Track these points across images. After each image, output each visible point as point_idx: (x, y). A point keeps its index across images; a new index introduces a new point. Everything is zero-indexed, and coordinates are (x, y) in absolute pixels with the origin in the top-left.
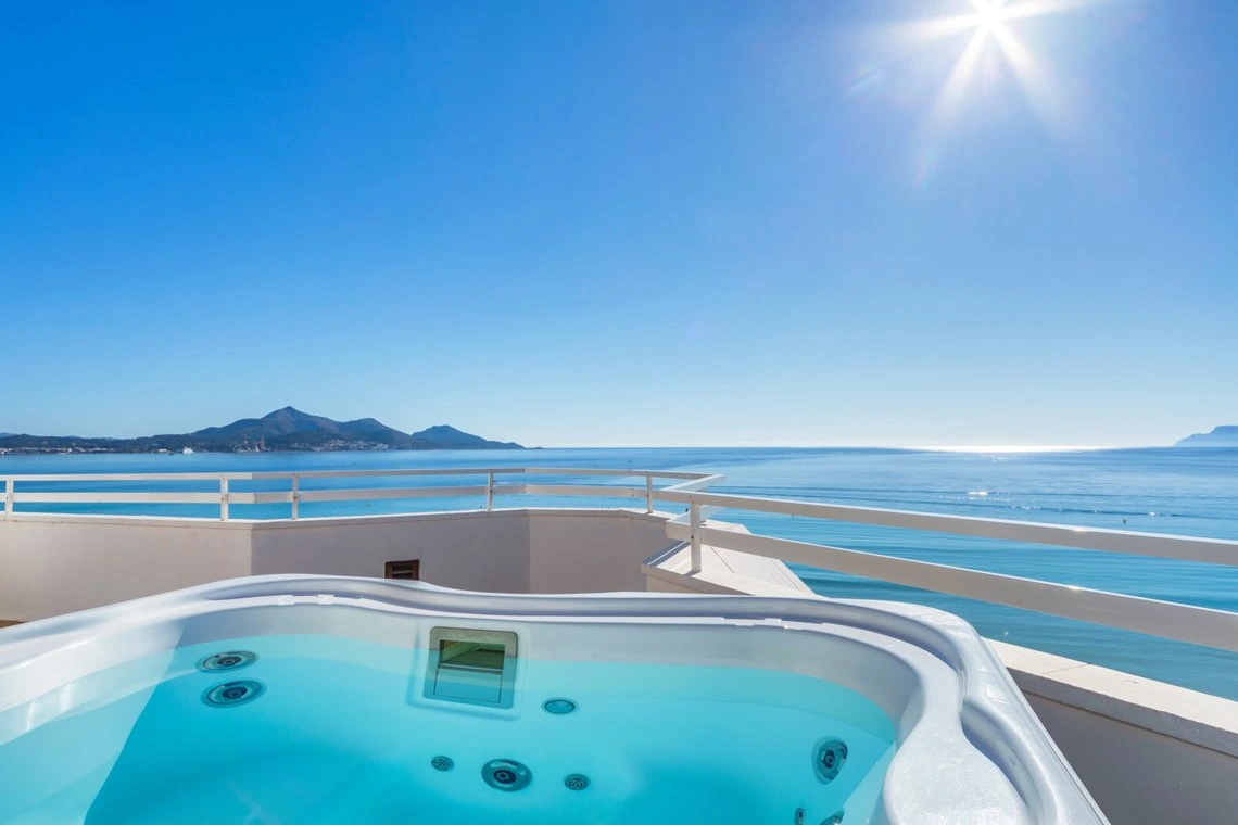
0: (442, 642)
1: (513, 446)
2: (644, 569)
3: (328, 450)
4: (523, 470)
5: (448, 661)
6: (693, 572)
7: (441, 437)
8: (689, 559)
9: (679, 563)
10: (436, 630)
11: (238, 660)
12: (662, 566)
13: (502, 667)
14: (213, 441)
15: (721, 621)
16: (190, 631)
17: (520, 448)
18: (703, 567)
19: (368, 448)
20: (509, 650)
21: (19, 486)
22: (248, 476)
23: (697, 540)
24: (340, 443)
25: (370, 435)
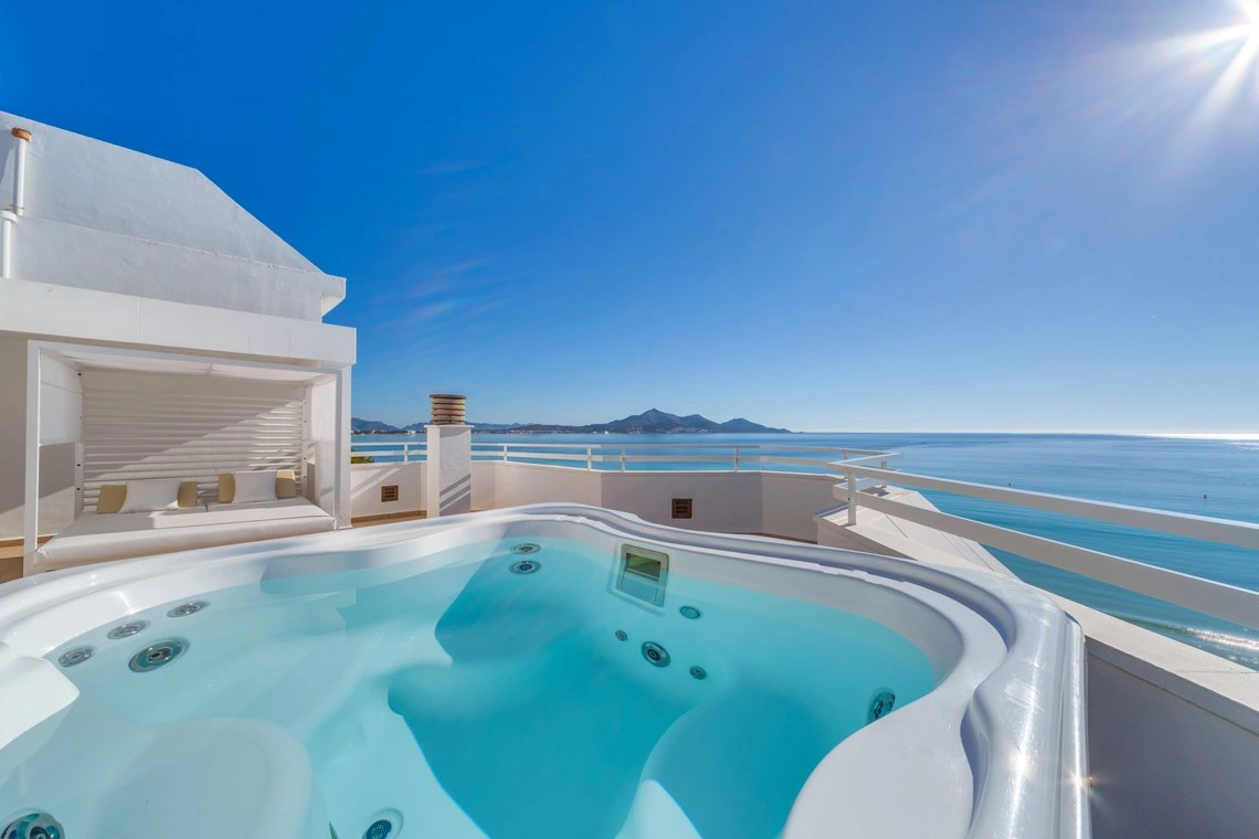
0: (628, 554)
1: (784, 431)
2: (815, 518)
3: (674, 433)
4: (758, 447)
5: (632, 567)
6: (848, 525)
7: (738, 426)
8: (847, 517)
9: (839, 518)
10: (625, 547)
11: (531, 549)
12: (828, 518)
13: (658, 576)
14: (618, 427)
15: (816, 567)
16: (511, 529)
17: (789, 432)
18: (858, 521)
19: (697, 432)
20: (663, 566)
21: (510, 449)
22: (599, 446)
23: (852, 500)
24: (681, 429)
25: (697, 424)
